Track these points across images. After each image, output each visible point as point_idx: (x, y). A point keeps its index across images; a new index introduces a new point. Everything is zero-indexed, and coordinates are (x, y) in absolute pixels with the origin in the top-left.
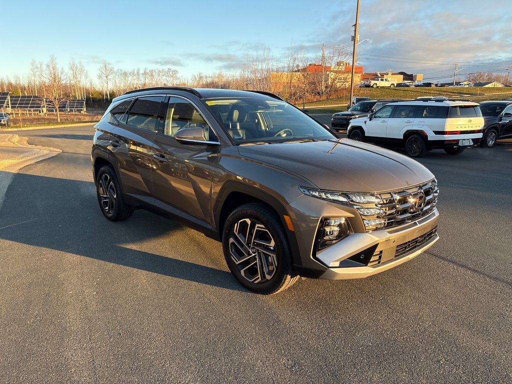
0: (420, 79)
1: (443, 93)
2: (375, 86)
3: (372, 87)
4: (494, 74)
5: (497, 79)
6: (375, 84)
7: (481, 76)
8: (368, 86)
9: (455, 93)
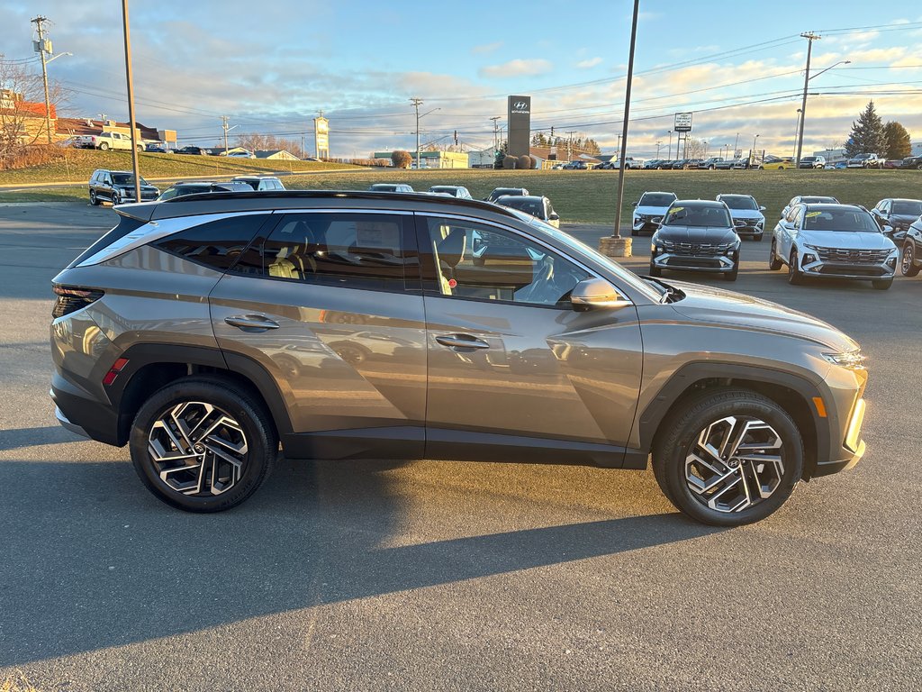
0: (171, 140)
1: (231, 167)
2: (104, 147)
3: (99, 148)
4: (278, 139)
5: (283, 147)
6: (103, 142)
7: (259, 141)
8: (91, 147)
9: (250, 168)
